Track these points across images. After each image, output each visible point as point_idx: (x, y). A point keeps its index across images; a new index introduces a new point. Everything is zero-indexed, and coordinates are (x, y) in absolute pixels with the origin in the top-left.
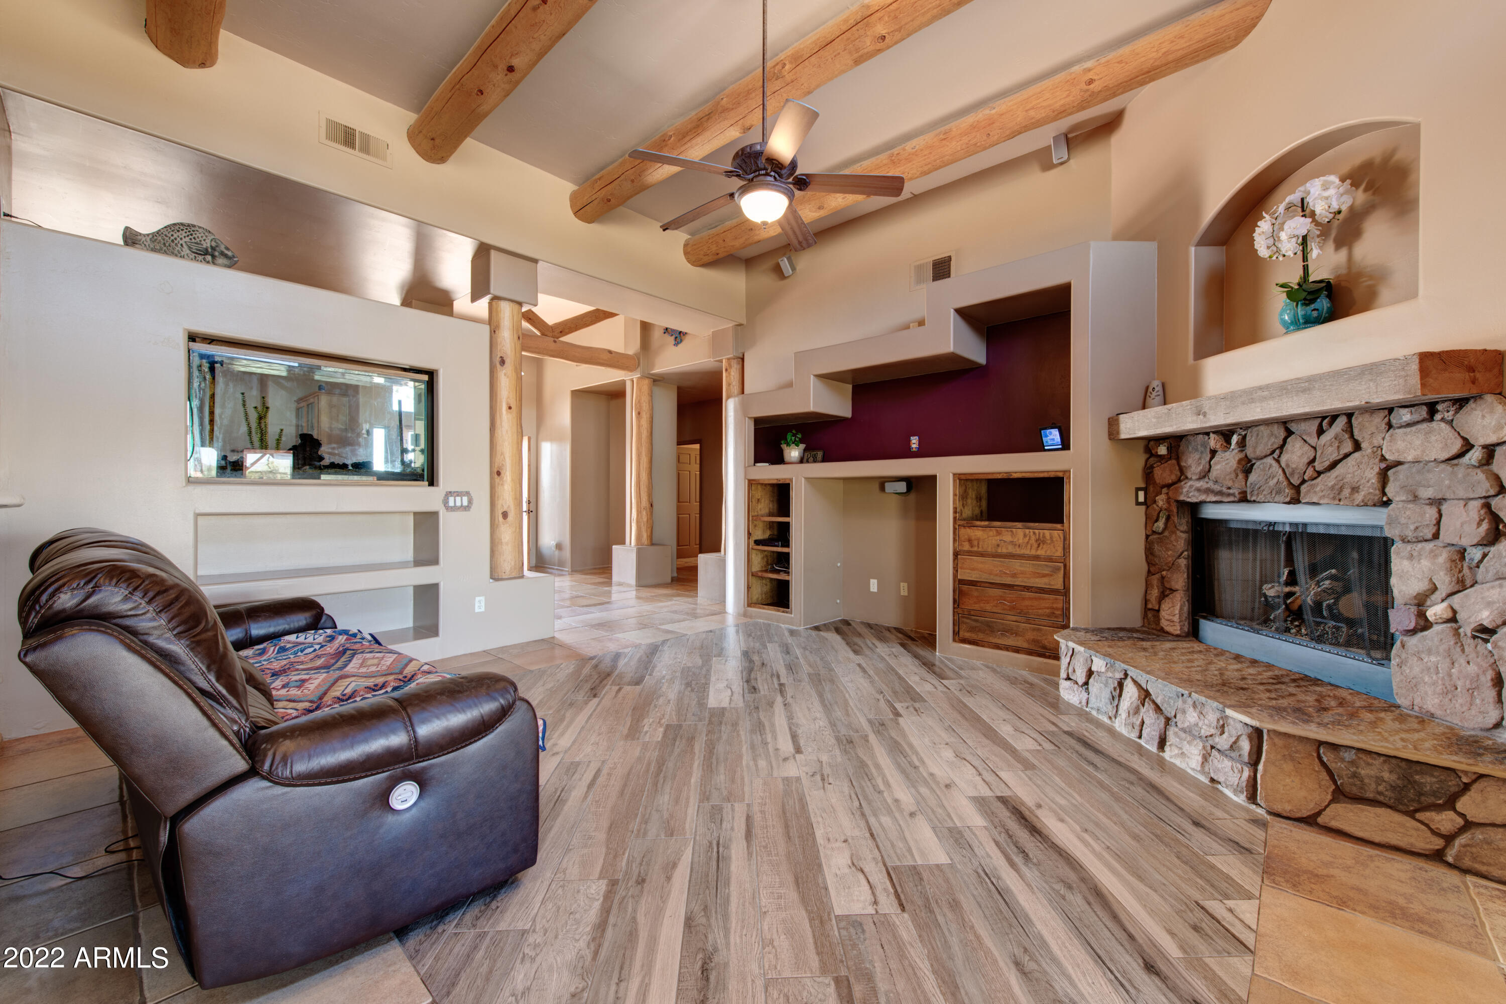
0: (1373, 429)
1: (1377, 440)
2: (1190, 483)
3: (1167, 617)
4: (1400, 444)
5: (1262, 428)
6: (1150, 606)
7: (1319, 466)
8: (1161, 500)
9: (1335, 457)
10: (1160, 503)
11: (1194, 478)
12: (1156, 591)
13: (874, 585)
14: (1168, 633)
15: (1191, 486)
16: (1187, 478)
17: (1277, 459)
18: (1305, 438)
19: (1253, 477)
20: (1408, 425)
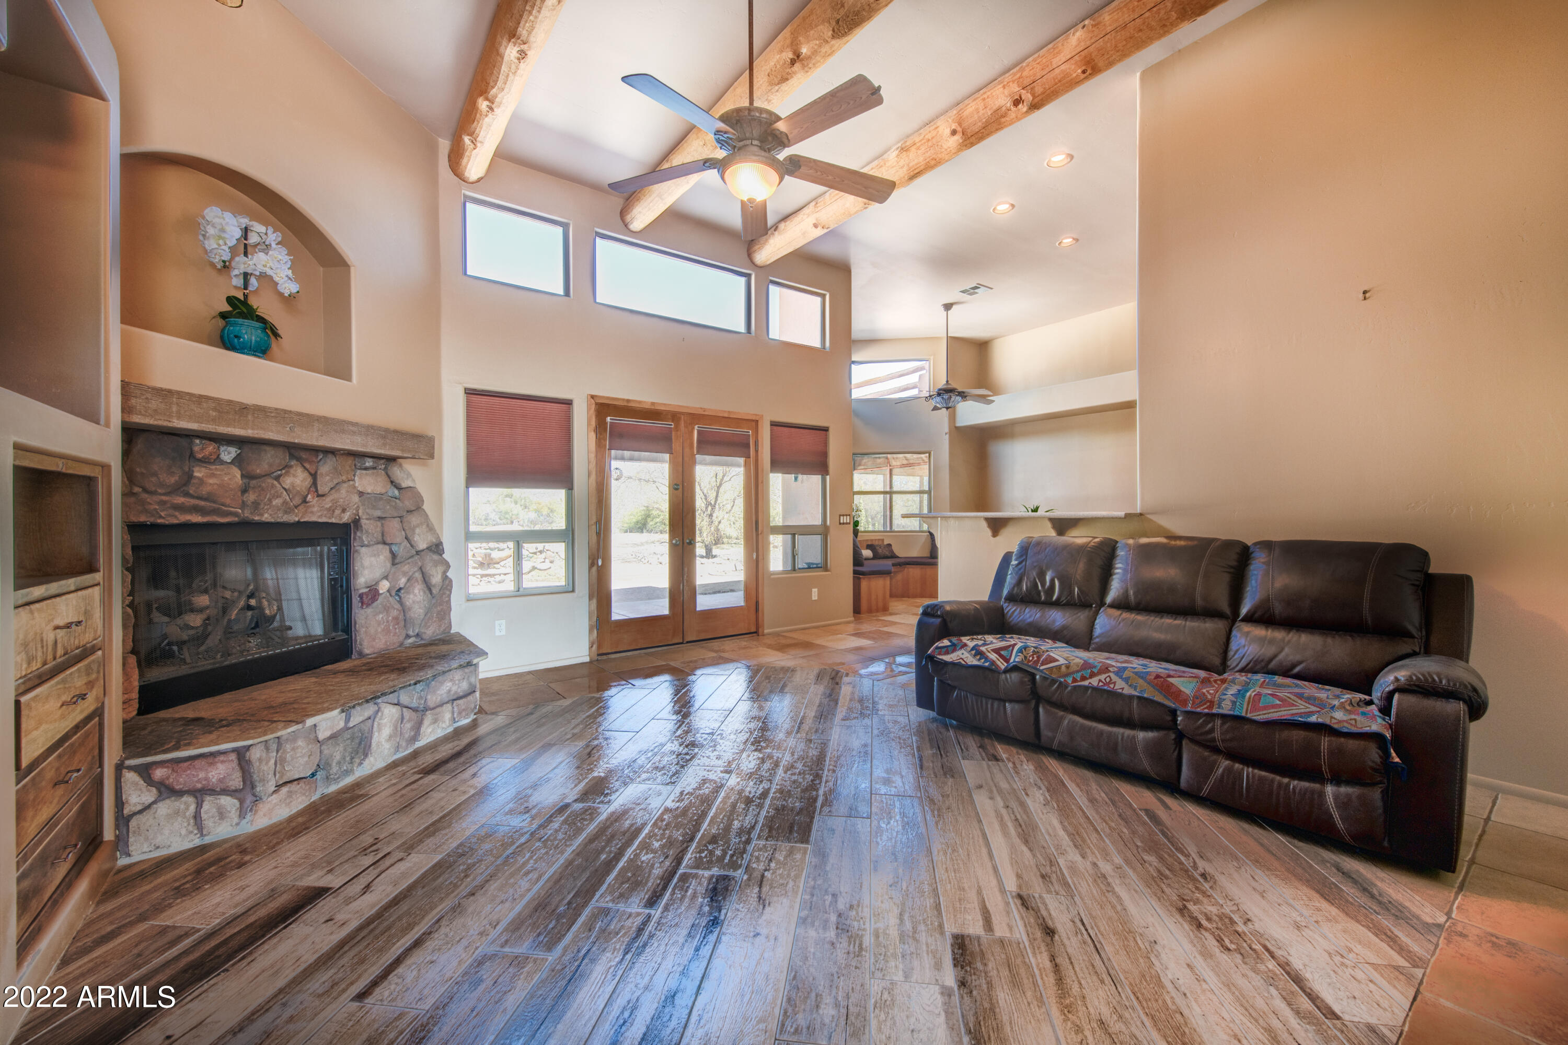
0: (347, 467)
1: (350, 476)
2: (156, 498)
4: (364, 481)
7: (318, 489)
9: (332, 484)
11: (160, 490)
15: (161, 503)
16: (146, 490)
17: (277, 478)
18: (307, 465)
19: (251, 497)
20: (366, 469)
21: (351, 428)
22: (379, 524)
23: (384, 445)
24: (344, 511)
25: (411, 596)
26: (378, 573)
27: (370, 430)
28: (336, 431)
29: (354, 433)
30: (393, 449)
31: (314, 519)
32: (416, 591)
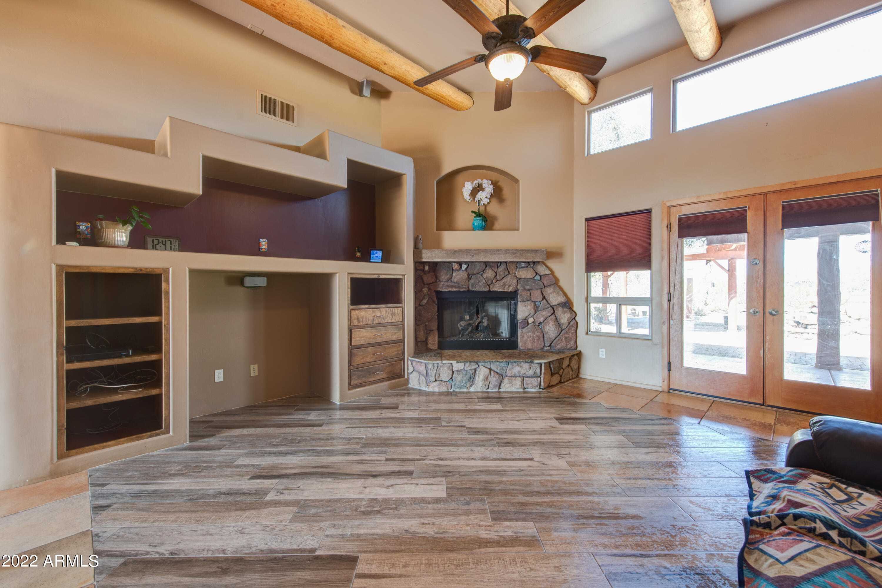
0: (513, 268)
1: (514, 271)
2: (442, 283)
3: (431, 343)
4: (521, 273)
5: (477, 263)
6: (419, 340)
7: (498, 277)
8: (425, 290)
9: (503, 276)
10: (425, 292)
11: (444, 281)
12: (422, 332)
13: (219, 376)
14: (431, 350)
15: (443, 284)
16: (439, 281)
17: (482, 275)
18: (493, 268)
19: (472, 281)
20: (522, 268)
21: (498, 252)
22: (529, 292)
23: (515, 257)
24: (510, 286)
25: (548, 327)
26: (526, 314)
27: (508, 251)
28: (491, 254)
29: (499, 254)
30: (520, 258)
31: (496, 290)
32: (551, 325)
